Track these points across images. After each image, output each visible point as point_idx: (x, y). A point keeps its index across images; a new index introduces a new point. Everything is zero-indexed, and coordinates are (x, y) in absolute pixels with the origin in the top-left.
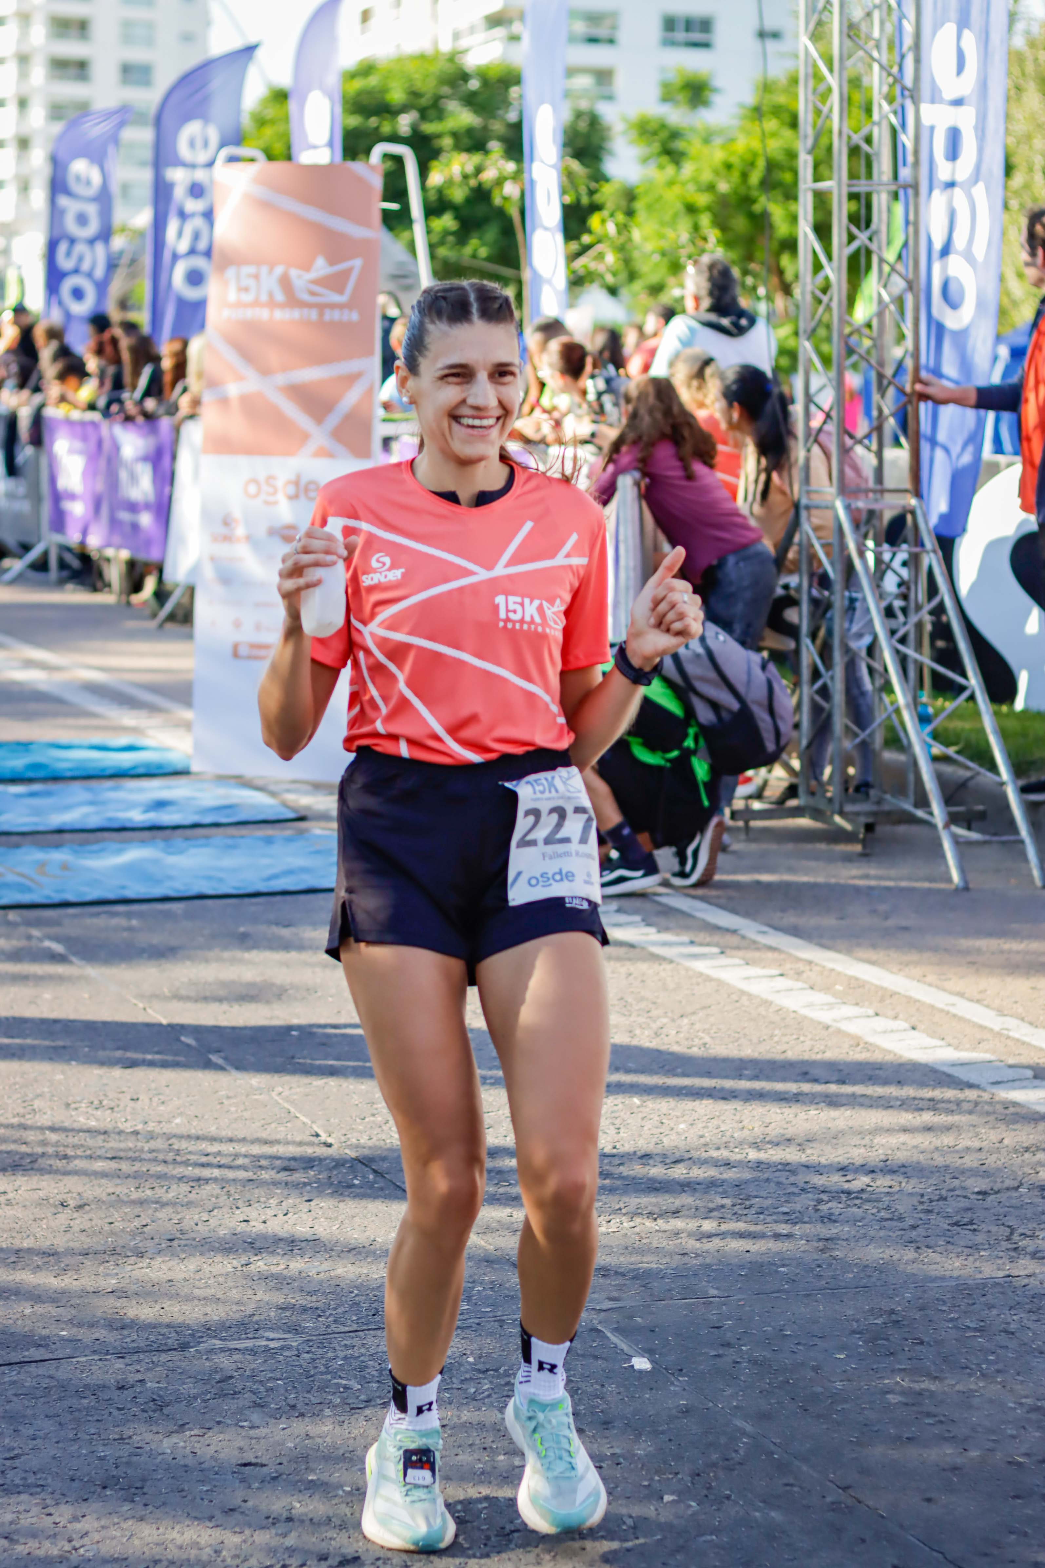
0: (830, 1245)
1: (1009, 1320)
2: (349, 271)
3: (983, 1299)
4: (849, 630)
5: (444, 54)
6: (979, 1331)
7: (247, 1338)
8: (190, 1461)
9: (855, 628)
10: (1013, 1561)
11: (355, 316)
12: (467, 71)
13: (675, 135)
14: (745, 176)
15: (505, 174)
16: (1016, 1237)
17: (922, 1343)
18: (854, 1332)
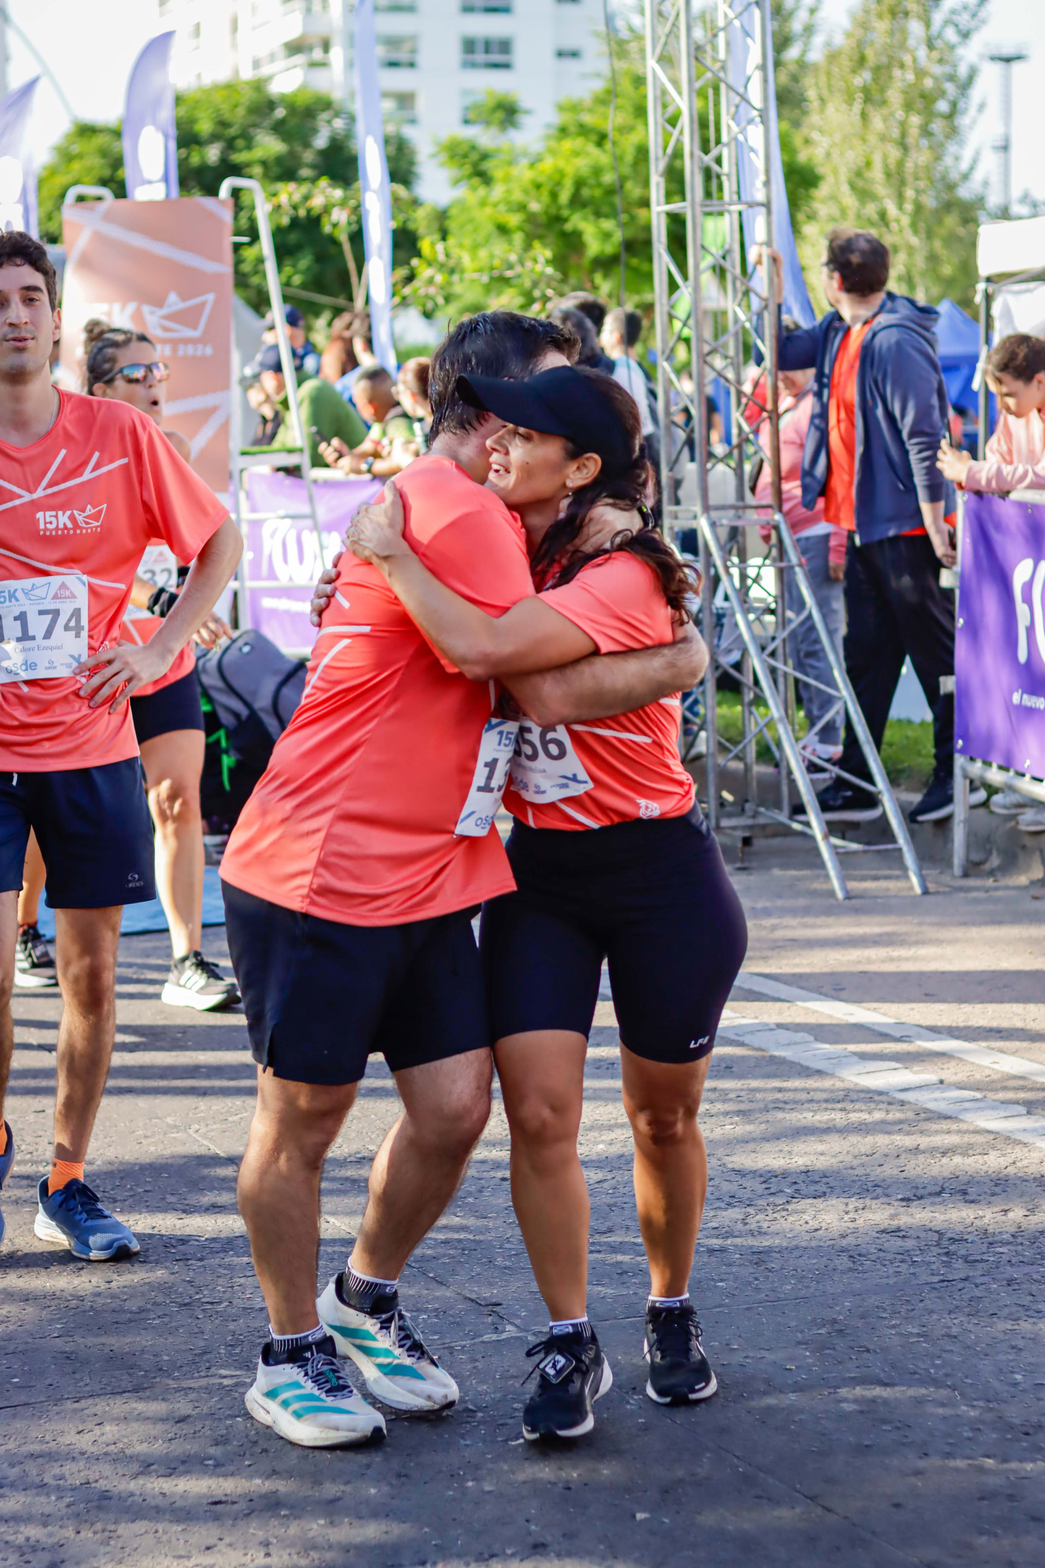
0: (762, 1256)
1: (950, 1324)
2: (203, 305)
3: (921, 1305)
4: (718, 646)
5: (247, 83)
6: (922, 1336)
7: (200, 1377)
8: (159, 1501)
9: (724, 644)
10: (986, 1562)
11: (209, 351)
12: (273, 98)
13: (485, 156)
14: (554, 195)
15: (333, 201)
16: (945, 1243)
17: (868, 1351)
18: (799, 1343)
